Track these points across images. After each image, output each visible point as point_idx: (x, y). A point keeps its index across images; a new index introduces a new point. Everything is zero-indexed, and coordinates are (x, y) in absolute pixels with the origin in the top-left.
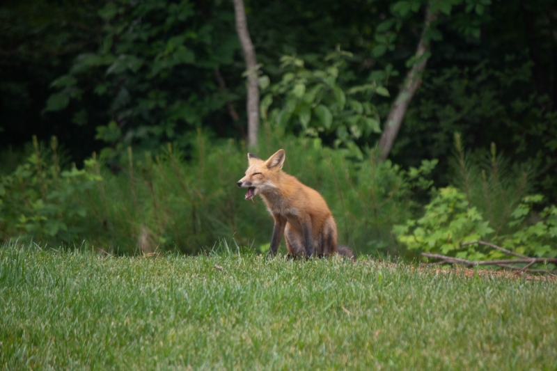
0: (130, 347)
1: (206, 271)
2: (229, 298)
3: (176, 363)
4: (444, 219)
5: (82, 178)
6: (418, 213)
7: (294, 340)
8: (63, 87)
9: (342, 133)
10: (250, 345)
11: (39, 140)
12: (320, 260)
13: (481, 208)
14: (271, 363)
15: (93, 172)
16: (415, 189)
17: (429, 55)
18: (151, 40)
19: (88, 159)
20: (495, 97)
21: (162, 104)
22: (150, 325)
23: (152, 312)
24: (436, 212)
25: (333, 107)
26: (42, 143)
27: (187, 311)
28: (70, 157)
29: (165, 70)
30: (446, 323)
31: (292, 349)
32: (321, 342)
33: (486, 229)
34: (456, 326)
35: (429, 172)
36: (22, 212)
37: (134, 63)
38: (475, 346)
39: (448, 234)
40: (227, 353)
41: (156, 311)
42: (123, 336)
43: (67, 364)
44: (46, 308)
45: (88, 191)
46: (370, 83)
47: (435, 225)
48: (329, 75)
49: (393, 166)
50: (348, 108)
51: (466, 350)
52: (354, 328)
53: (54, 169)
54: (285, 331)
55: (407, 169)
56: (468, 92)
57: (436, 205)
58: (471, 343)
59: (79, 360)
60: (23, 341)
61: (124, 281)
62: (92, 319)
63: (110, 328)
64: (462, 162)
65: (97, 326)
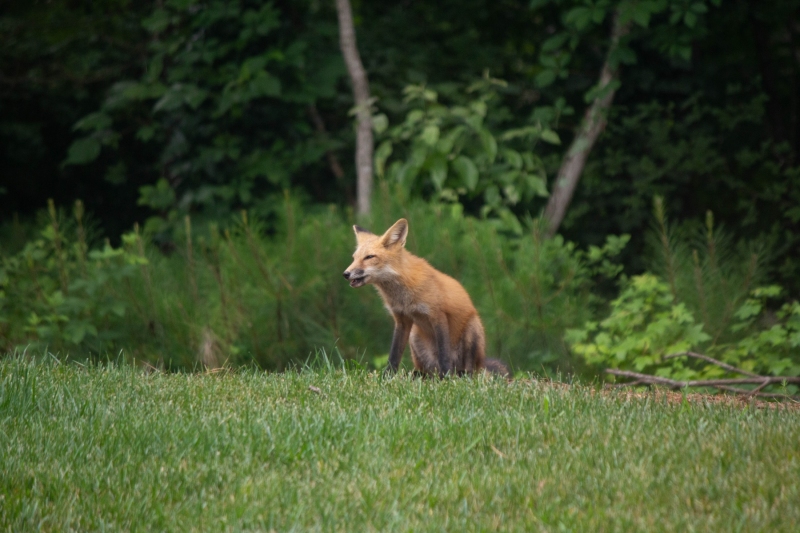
0: (186, 504)
1: (296, 395)
2: (330, 433)
3: (253, 526)
4: (638, 320)
5: (118, 261)
6: (601, 311)
7: (422, 493)
8: (92, 130)
9: (492, 198)
10: (359, 500)
11: (57, 206)
12: (461, 380)
13: (692, 304)
14: (390, 526)
15: (134, 252)
16: (596, 277)
17: (617, 84)
18: (218, 63)
19: (127, 234)
20: (713, 146)
21: (234, 154)
22: (215, 471)
23: (218, 453)
24: (627, 310)
25: (480, 159)
26: (61, 210)
27: (269, 452)
28: (101, 231)
29: (239, 105)
30: (641, 470)
31: (420, 507)
32: (461, 497)
33: (699, 335)
34: (656, 474)
35: (617, 252)
36: (33, 309)
37: (194, 96)
38: (683, 503)
39: (644, 342)
40: (326, 513)
41: (225, 452)
42: (177, 488)
43: (96, 528)
44: (66, 447)
45: (127, 280)
46: (533, 124)
47: (626, 329)
48: (473, 113)
49: (565, 243)
50: (500, 160)
51: (670, 509)
52: (508, 477)
53: (79, 248)
54: (409, 480)
55: (586, 249)
56: (674, 137)
57: (627, 301)
58: (676, 499)
59: (114, 522)
60: (33, 495)
61: (178, 408)
62: (132, 463)
63: (159, 477)
64: (665, 239)
65: (140, 473)
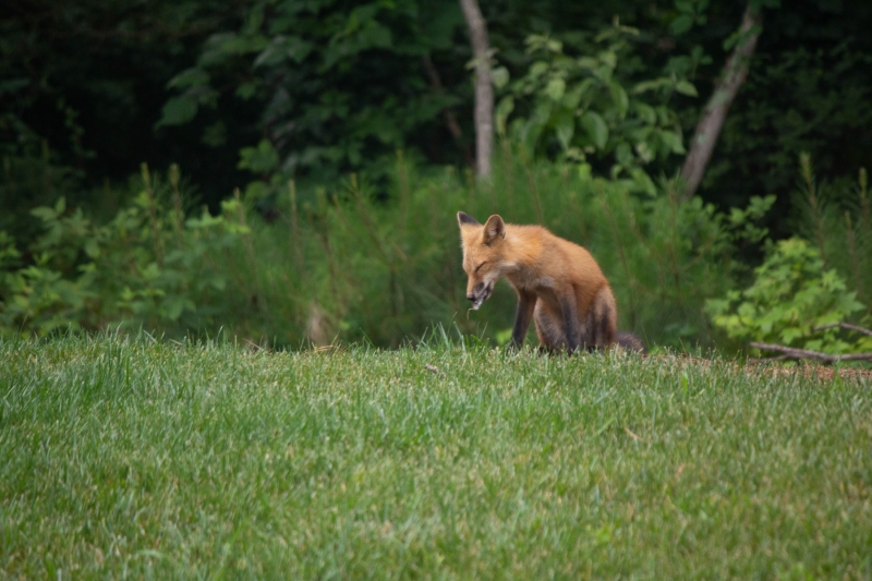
0: (294, 493)
1: (411, 374)
2: (449, 416)
3: (366, 518)
4: (785, 288)
5: (218, 230)
6: (744, 279)
7: (550, 480)
8: (189, 86)
9: (624, 156)
10: (481, 488)
11: (151, 170)
12: (591, 356)
13: (845, 271)
14: (515, 516)
15: (235, 220)
16: (739, 242)
17: (759, 29)
18: (325, 12)
19: (227, 200)
20: (866, 97)
21: (342, 112)
22: (325, 458)
23: (328, 439)
24: (773, 278)
25: (610, 114)
26: (156, 176)
27: (383, 436)
28: (199, 198)
29: (347, 58)
30: (789, 453)
31: (548, 495)
32: (592, 484)
33: (852, 303)
34: (806, 457)
35: (762, 214)
36: (127, 283)
37: (298, 49)
38: (835, 488)
39: (792, 312)
40: (445, 502)
41: (335, 437)
42: (283, 476)
43: (197, 520)
44: (163, 433)
45: (227, 250)
46: (668, 75)
47: (771, 298)
48: (602, 64)
49: (704, 205)
50: (632, 115)
51: (821, 494)
52: (643, 462)
53: (175, 216)
54: (536, 466)
55: (728, 212)
56: (823, 88)
57: (773, 268)
58: (828, 483)
59: (216, 514)
60: (129, 484)
61: (284, 390)
62: (235, 449)
63: (264, 464)
64: (813, 200)
65: (243, 460)
